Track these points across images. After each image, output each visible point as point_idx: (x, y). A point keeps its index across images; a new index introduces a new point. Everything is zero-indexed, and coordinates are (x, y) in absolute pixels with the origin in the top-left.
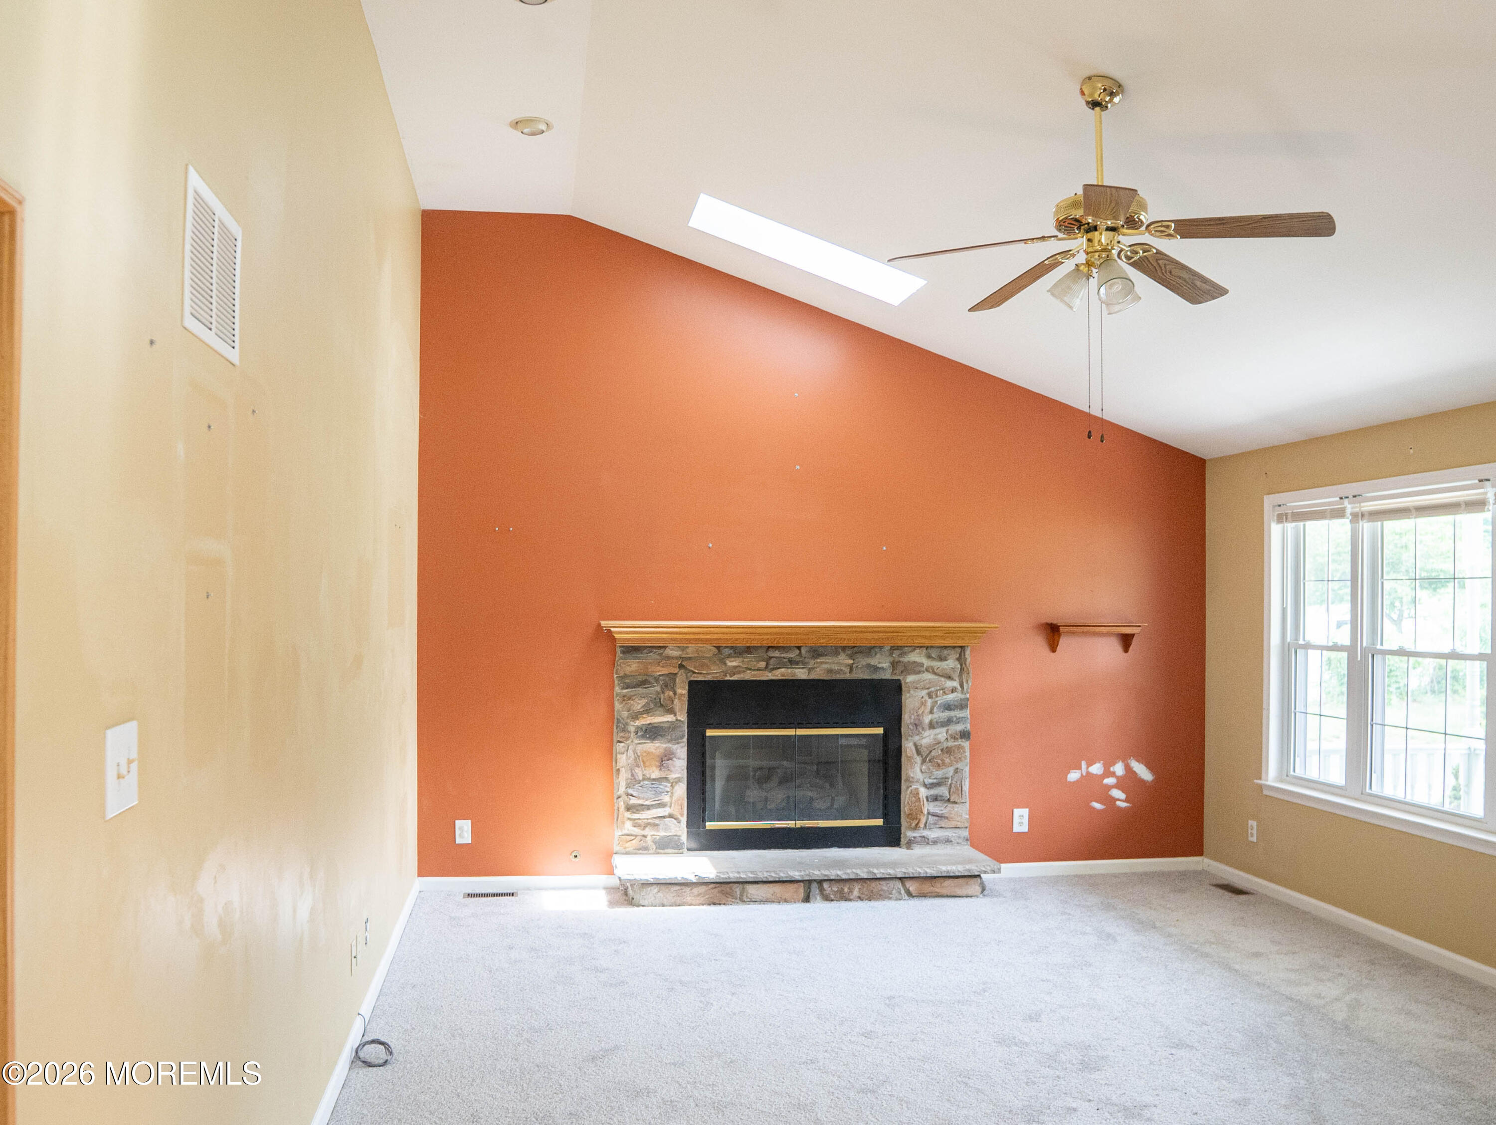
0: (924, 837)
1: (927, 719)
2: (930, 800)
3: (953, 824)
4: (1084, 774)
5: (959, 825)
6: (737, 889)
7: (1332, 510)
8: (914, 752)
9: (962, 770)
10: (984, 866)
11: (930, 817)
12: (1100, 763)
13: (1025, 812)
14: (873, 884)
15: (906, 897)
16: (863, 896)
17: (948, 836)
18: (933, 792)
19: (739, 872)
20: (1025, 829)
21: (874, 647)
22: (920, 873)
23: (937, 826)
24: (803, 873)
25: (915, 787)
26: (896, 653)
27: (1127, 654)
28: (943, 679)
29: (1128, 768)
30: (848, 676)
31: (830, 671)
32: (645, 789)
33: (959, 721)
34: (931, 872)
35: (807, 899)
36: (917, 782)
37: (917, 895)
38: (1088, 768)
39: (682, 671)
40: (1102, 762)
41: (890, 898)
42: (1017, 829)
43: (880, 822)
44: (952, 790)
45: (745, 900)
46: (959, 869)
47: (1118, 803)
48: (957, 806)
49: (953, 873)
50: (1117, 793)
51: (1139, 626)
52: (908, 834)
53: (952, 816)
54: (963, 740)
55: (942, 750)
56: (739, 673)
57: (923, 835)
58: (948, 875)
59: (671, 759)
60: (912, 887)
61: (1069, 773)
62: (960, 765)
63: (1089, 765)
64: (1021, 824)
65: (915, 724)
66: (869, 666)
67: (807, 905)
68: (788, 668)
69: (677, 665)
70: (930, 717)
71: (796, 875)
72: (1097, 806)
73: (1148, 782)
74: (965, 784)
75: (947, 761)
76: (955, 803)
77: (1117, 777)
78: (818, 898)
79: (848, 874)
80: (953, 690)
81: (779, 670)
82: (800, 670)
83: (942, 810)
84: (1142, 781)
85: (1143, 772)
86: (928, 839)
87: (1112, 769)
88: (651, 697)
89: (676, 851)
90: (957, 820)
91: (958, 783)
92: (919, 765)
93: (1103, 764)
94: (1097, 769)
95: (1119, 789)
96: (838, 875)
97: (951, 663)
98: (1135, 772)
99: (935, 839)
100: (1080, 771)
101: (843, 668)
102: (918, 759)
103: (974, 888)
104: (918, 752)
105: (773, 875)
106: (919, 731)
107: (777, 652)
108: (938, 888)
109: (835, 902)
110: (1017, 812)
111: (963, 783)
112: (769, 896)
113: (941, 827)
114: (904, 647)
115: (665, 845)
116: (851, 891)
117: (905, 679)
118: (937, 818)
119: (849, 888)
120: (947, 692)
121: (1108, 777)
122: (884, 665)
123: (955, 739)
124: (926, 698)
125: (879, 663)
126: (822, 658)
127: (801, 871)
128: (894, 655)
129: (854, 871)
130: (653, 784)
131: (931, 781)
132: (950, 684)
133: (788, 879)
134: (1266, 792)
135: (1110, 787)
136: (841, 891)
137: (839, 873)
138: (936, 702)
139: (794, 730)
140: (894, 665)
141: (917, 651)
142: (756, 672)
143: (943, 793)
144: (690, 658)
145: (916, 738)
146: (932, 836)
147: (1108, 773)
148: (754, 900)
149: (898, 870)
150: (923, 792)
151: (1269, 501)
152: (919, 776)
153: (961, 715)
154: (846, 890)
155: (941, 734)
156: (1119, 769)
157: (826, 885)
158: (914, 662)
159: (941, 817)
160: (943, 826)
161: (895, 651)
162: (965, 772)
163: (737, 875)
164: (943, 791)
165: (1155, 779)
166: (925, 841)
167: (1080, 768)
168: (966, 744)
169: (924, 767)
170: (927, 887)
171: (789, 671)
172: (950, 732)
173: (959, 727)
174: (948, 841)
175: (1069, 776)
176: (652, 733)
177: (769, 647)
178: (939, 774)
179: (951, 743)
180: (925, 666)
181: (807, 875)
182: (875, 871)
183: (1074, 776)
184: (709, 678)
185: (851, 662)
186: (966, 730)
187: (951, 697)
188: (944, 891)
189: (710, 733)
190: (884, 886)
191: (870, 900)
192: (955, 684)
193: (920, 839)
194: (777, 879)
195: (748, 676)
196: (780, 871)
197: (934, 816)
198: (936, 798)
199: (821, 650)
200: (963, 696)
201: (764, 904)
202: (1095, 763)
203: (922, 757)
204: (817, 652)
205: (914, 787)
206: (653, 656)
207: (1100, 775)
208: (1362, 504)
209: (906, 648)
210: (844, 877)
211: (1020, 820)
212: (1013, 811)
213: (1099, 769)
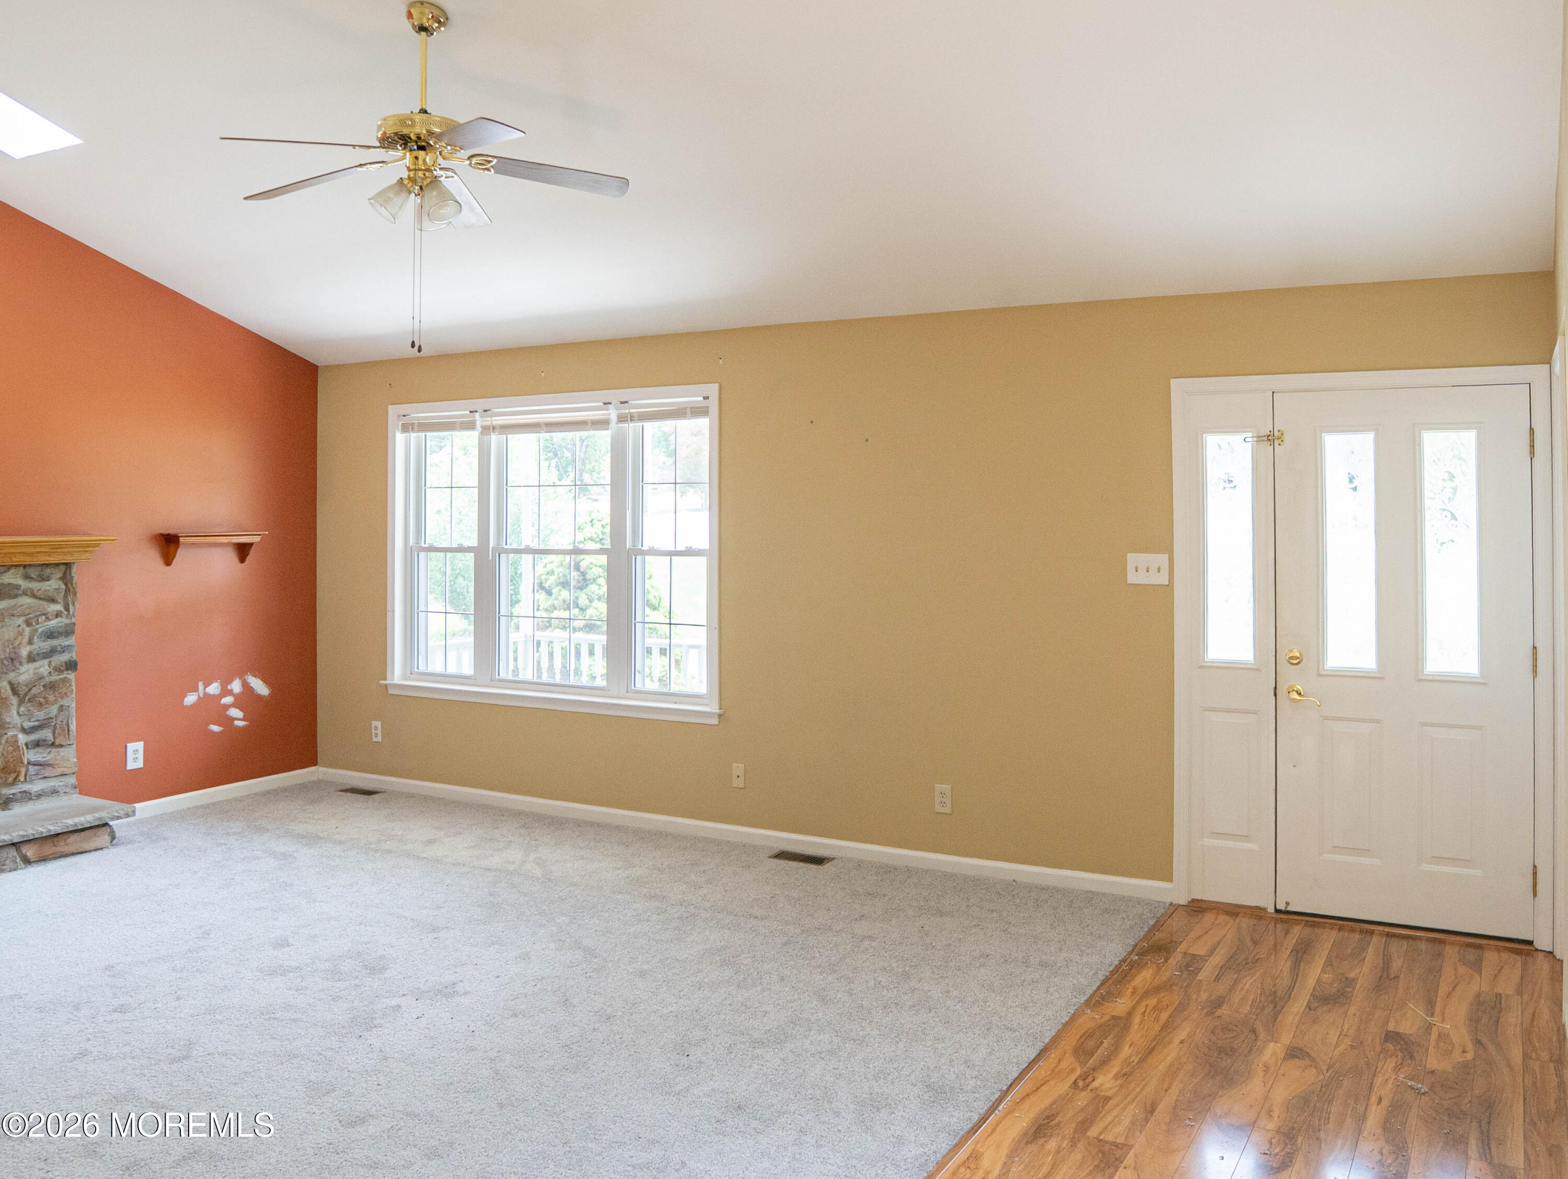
0: (25, 792)
1: (25, 652)
2: (30, 747)
3: (59, 771)
4: (201, 696)
5: (66, 771)
7: (462, 423)
8: (11, 693)
9: (68, 706)
10: (117, 811)
11: (31, 767)
12: (217, 682)
13: (140, 745)
15: (23, 865)
17: (54, 786)
18: (34, 737)
20: (140, 764)
22: (39, 833)
23: (40, 776)
27: (242, 564)
28: (44, 603)
29: (245, 685)
33: (63, 650)
34: (54, 829)
36: (17, 728)
37: (35, 860)
38: (205, 689)
41: (9, 870)
42: (131, 766)
44: (56, 732)
46: (89, 819)
47: (236, 723)
48: (63, 749)
49: (81, 825)
50: (235, 713)
51: (259, 535)
52: (5, 792)
53: (57, 762)
54: (69, 672)
55: (44, 686)
57: (24, 789)
58: (75, 829)
60: (30, 851)
61: (186, 696)
62: (65, 702)
63: (206, 685)
64: (135, 759)
65: (12, 662)
70: (28, 651)
72: (215, 728)
73: (264, 696)
74: (71, 723)
75: (51, 698)
76: (61, 746)
77: (234, 695)
80: (58, 615)
83: (46, 757)
84: (259, 697)
85: (260, 687)
86: (31, 794)
87: (229, 687)
90: (63, 765)
91: (64, 722)
92: (17, 709)
93: (220, 682)
94: (214, 689)
95: (237, 708)
97: (54, 584)
98: (252, 687)
99: (39, 792)
100: (197, 693)
102: (16, 702)
103: (103, 838)
104: (16, 694)
106: (16, 669)
108: (62, 845)
110: (131, 747)
111: (69, 722)
113: (46, 777)
118: (39, 767)
120: (49, 617)
121: (225, 696)
123: (59, 671)
124: (24, 626)
131: (31, 724)
132: (53, 608)
134: (390, 692)
135: (226, 707)
138: (36, 630)
141: (13, 571)
143: (46, 737)
145: (12, 677)
146: (35, 790)
147: (225, 692)
149: (14, 835)
150: (22, 739)
151: (393, 411)
152: (19, 722)
153: (66, 643)
155: (42, 667)
156: (236, 687)
159: (44, 765)
160: (48, 775)
162: (71, 708)
164: (46, 734)
165: (272, 692)
166: (27, 796)
167: (197, 690)
168: (72, 676)
169: (24, 710)
170: (49, 848)
172: (53, 664)
173: (64, 658)
174: (54, 792)
175: (186, 700)
178: (40, 715)
179: (54, 677)
180: (22, 589)
183: (191, 699)
186: (71, 660)
187: (55, 622)
188: (68, 849)
192: (60, 607)
193: (21, 795)
197: (35, 765)
198: (37, 744)
200: (68, 621)
202: (212, 683)
203: (20, 698)
205: (13, 734)
207: (218, 695)
208: (493, 418)
211: (134, 756)
212: (126, 746)
213: (216, 688)
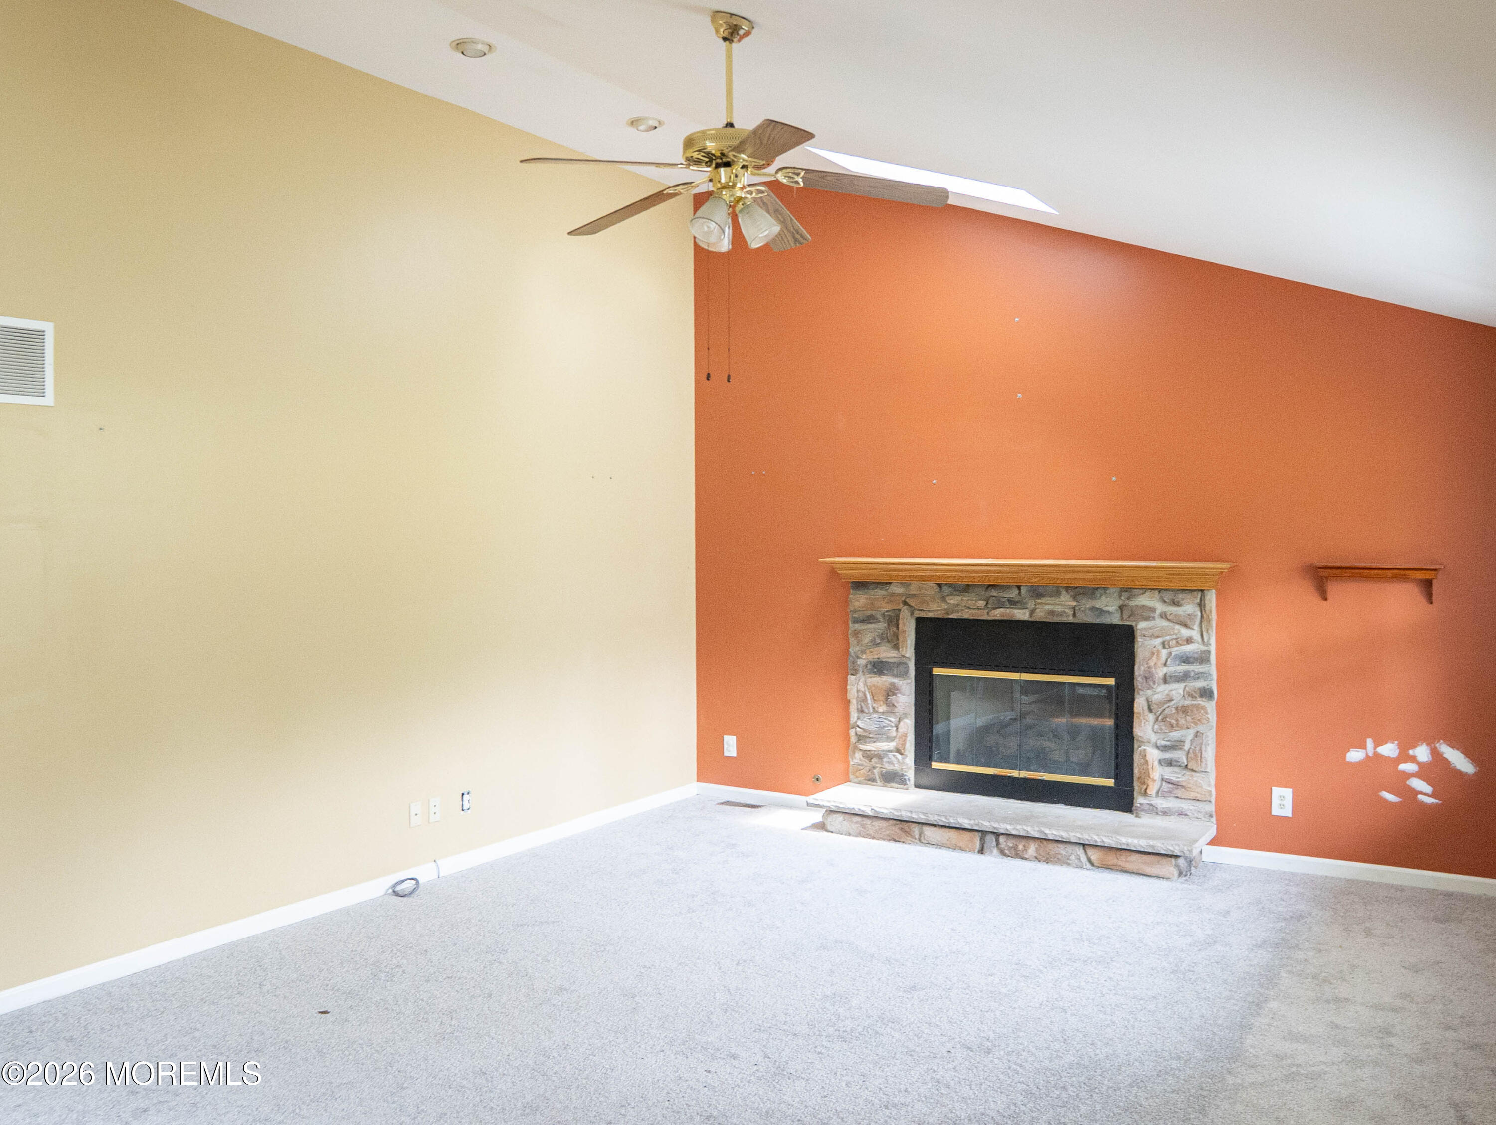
0: (1151, 805)
1: (1161, 672)
2: (1163, 764)
3: (1193, 795)
4: (1371, 754)
5: (1199, 797)
6: (916, 830)
8: (1146, 707)
9: (1203, 734)
11: (1164, 784)
12: (1393, 743)
13: (1288, 793)
14: (1051, 846)
15: (1089, 866)
16: (1041, 857)
17: (1183, 808)
18: (1168, 756)
19: (911, 812)
20: (1287, 812)
21: (1098, 588)
22: (1096, 841)
23: (1172, 795)
24: (972, 822)
25: (1145, 747)
26: (1125, 596)
27: (1429, 605)
28: (1177, 627)
29: (1435, 753)
30: (1071, 619)
31: (1052, 613)
32: (871, 722)
33: (1198, 676)
34: (1108, 842)
35: (981, 851)
36: (1149, 742)
37: (1100, 866)
38: (1375, 748)
39: (905, 607)
40: (1396, 742)
41: (1068, 864)
42: (1276, 811)
43: (1110, 783)
44: (1190, 756)
45: (924, 842)
46: (1143, 844)
47: (1421, 797)
48: (1198, 775)
49: (1135, 847)
50: (1420, 785)
51: (1436, 570)
52: (1139, 800)
53: (1190, 786)
54: (1204, 699)
55: (1177, 708)
56: (957, 612)
57: (1152, 802)
58: (1128, 848)
59: (895, 694)
60: (1094, 855)
61: (1347, 751)
62: (1201, 728)
63: (1378, 743)
64: (1282, 806)
65: (1146, 677)
66: (1093, 609)
67: (982, 856)
68: (1008, 608)
69: (900, 601)
70: (1165, 670)
71: (966, 823)
72: (1391, 797)
73: (1466, 774)
74: (1206, 751)
75: (1182, 721)
76: (1193, 771)
77: (1419, 764)
78: (995, 851)
79: (1017, 830)
80: (1189, 641)
81: (998, 610)
82: (1020, 611)
83: (1179, 778)
85: (1459, 762)
86: (1157, 808)
87: (1411, 752)
88: (878, 632)
89: (902, 786)
90: (1196, 791)
91: (1198, 748)
92: (1151, 723)
93: (1399, 744)
94: (1389, 750)
95: (1422, 779)
96: (1007, 830)
97: (1189, 608)
98: (1446, 759)
99: (1165, 810)
100: (1364, 750)
101: (1067, 611)
102: (1151, 717)
103: (1168, 868)
104: (1150, 710)
105: (944, 820)
106: (1150, 685)
107: (993, 591)
108: (1123, 861)
109: (1009, 858)
110: (1277, 791)
111: (1203, 750)
112: (945, 841)
113: (1177, 797)
114: (1134, 589)
115: (892, 778)
116: (1026, 849)
117: (1137, 625)
118: (1170, 786)
119: (1024, 846)
120: (1180, 642)
121: (1406, 762)
122: (1110, 609)
123: (1193, 697)
124: (1160, 647)
125: (1106, 606)
126: (1042, 598)
127: (970, 820)
128: (1123, 598)
129: (1025, 828)
130: (880, 718)
131: (1163, 743)
132: (1185, 632)
133: (958, 826)
135: (1406, 775)
136: (1015, 848)
137: (1009, 827)
138: (1171, 653)
139: (1019, 674)
140: (1121, 608)
141: (1148, 594)
142: (974, 612)
143: (1179, 758)
144: (914, 596)
145: (1149, 692)
146: (1164, 806)
147: (1406, 757)
148: (930, 843)
149: (1072, 834)
150: (1154, 755)
152: (1153, 737)
153: (1201, 670)
154: (1020, 847)
155: (1177, 690)
156: (1422, 753)
157: (1002, 839)
158: (1144, 606)
159: (1176, 785)
160: (1179, 795)
161: (1123, 594)
162: (1207, 736)
163: (909, 815)
164: (1179, 756)
165: (1477, 771)
166: (1153, 810)
167: (1363, 746)
168: (1211, 706)
169: (1156, 726)
170: (1111, 859)
171: (1008, 611)
172: (1187, 688)
173: (1200, 684)
174: (1182, 814)
175: (1348, 755)
176: (879, 668)
177: (990, 586)
178: (1176, 735)
179: (1188, 702)
180: (1158, 612)
181: (977, 825)
182: (1047, 831)
183: (1355, 756)
184: (930, 615)
185: (1075, 604)
186: (1207, 687)
187: (1188, 648)
188: (1129, 866)
189: (937, 671)
190: (1062, 850)
191: (1047, 863)
192: (1195, 634)
193: (1148, 807)
194: (947, 825)
195: (967, 615)
196: (951, 816)
197: (1169, 783)
198: (1170, 763)
199: (1041, 590)
200: (1204, 648)
201: (940, 848)
202: (1386, 743)
203: (1155, 714)
204: (1037, 593)
205: (1143, 747)
206: (880, 593)
207: (1394, 759)
209: (1136, 590)
210: (1014, 832)
211: (1280, 802)
212: (1271, 789)
213: (1391, 750)
